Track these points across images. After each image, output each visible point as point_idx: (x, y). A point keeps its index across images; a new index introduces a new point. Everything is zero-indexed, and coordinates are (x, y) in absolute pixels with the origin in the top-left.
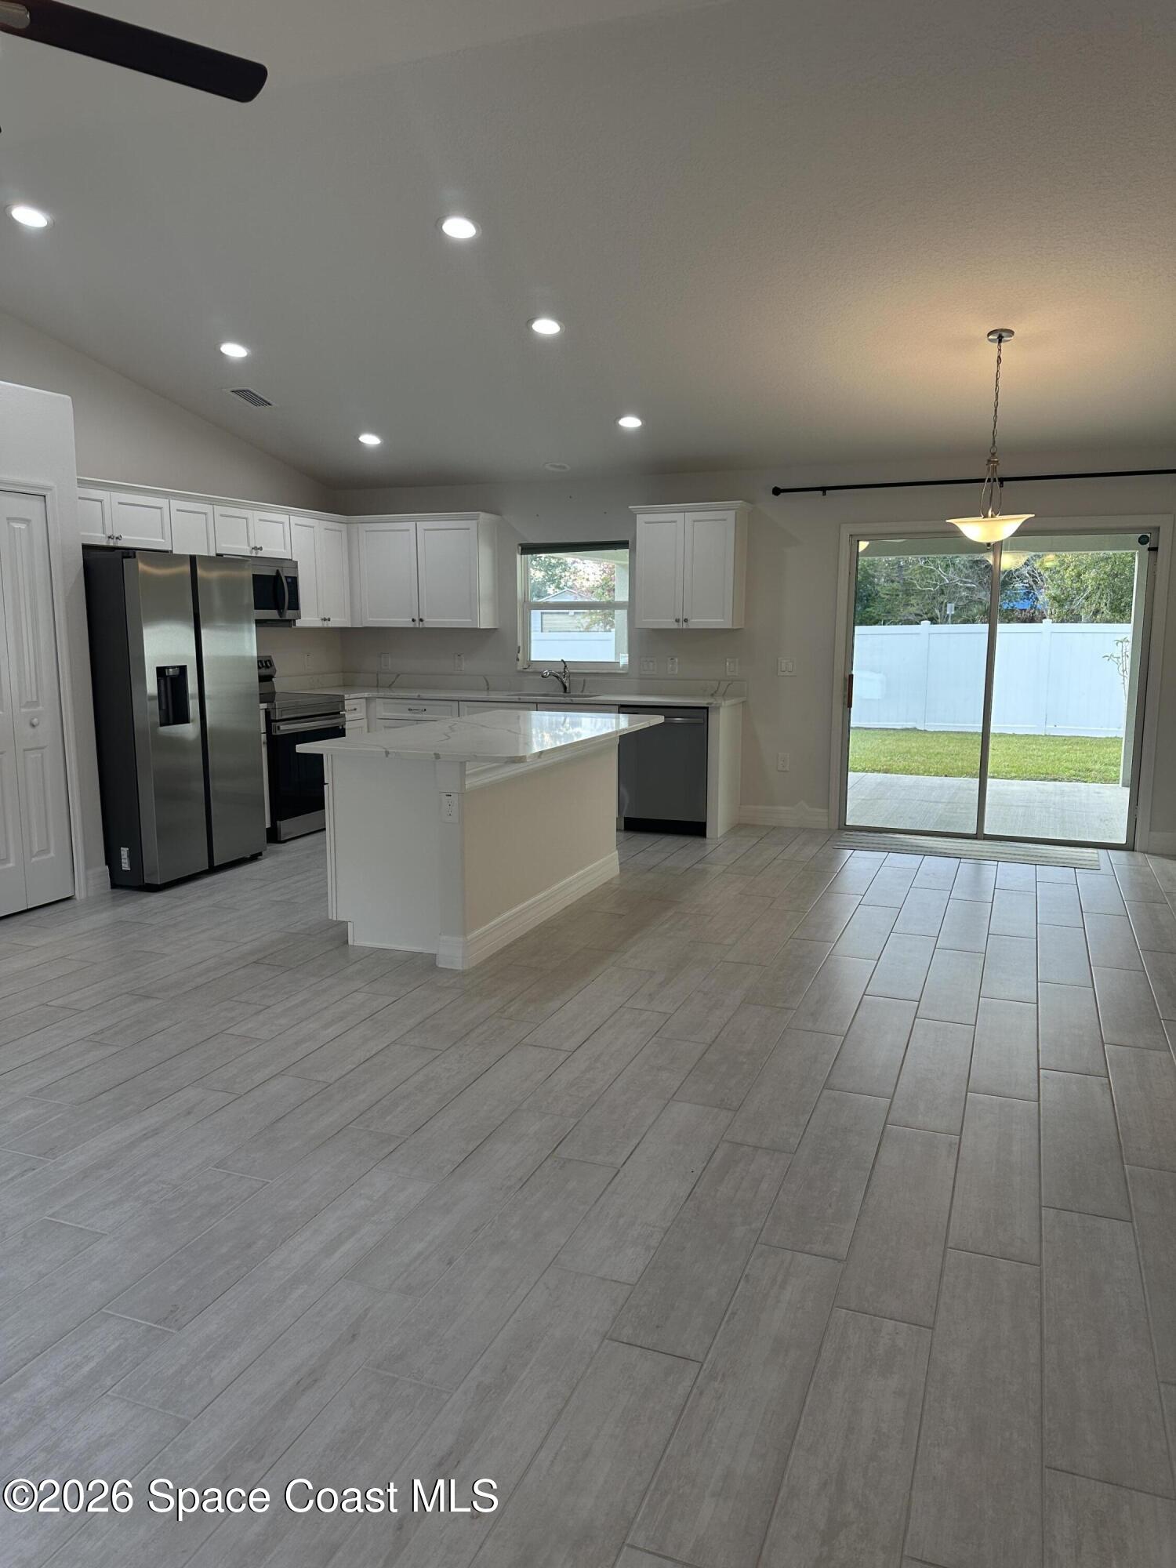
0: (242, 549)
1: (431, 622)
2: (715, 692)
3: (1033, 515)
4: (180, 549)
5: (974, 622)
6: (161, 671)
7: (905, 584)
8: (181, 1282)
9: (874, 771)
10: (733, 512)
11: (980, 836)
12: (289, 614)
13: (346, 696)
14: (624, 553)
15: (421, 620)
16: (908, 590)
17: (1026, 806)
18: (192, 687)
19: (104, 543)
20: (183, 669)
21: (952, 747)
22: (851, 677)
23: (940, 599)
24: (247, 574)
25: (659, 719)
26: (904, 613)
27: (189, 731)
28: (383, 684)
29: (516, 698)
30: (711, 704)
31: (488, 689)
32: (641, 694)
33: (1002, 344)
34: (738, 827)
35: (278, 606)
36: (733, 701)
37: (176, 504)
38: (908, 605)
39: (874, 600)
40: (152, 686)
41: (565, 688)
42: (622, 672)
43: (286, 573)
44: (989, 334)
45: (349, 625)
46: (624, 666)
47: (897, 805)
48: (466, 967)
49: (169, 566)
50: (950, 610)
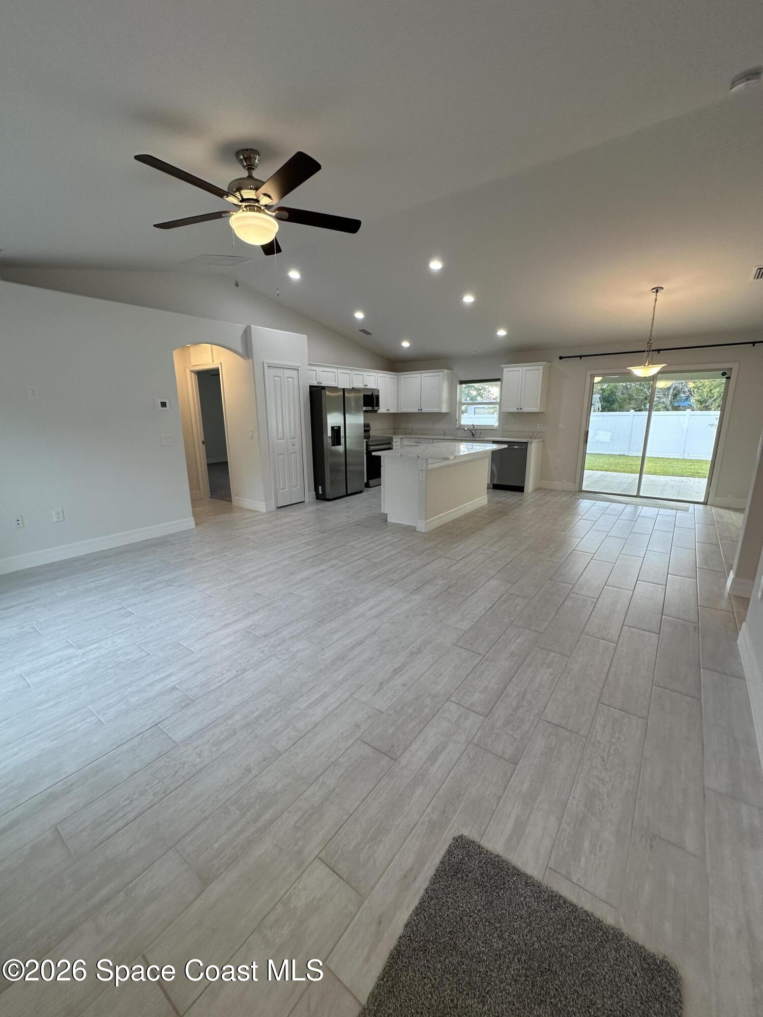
0: (361, 386)
1: (425, 410)
2: (532, 436)
3: (666, 365)
4: (341, 386)
6: (333, 428)
8: (326, 612)
9: (601, 470)
10: (542, 367)
11: (637, 496)
12: (376, 408)
13: (394, 437)
14: (499, 383)
15: (421, 410)
16: (631, 398)
18: (342, 434)
19: (316, 385)
20: (339, 427)
22: (588, 431)
24: (362, 395)
25: (506, 446)
26: (628, 407)
27: (341, 448)
28: (408, 433)
29: (454, 438)
30: (529, 441)
31: (445, 435)
32: (502, 437)
33: (658, 293)
34: (537, 489)
35: (373, 406)
36: (538, 441)
37: (340, 371)
38: (629, 404)
39: (614, 402)
40: (329, 434)
41: (473, 434)
42: (495, 429)
43: (375, 394)
44: (652, 289)
45: (396, 412)
46: (496, 427)
48: (426, 531)
49: (337, 392)
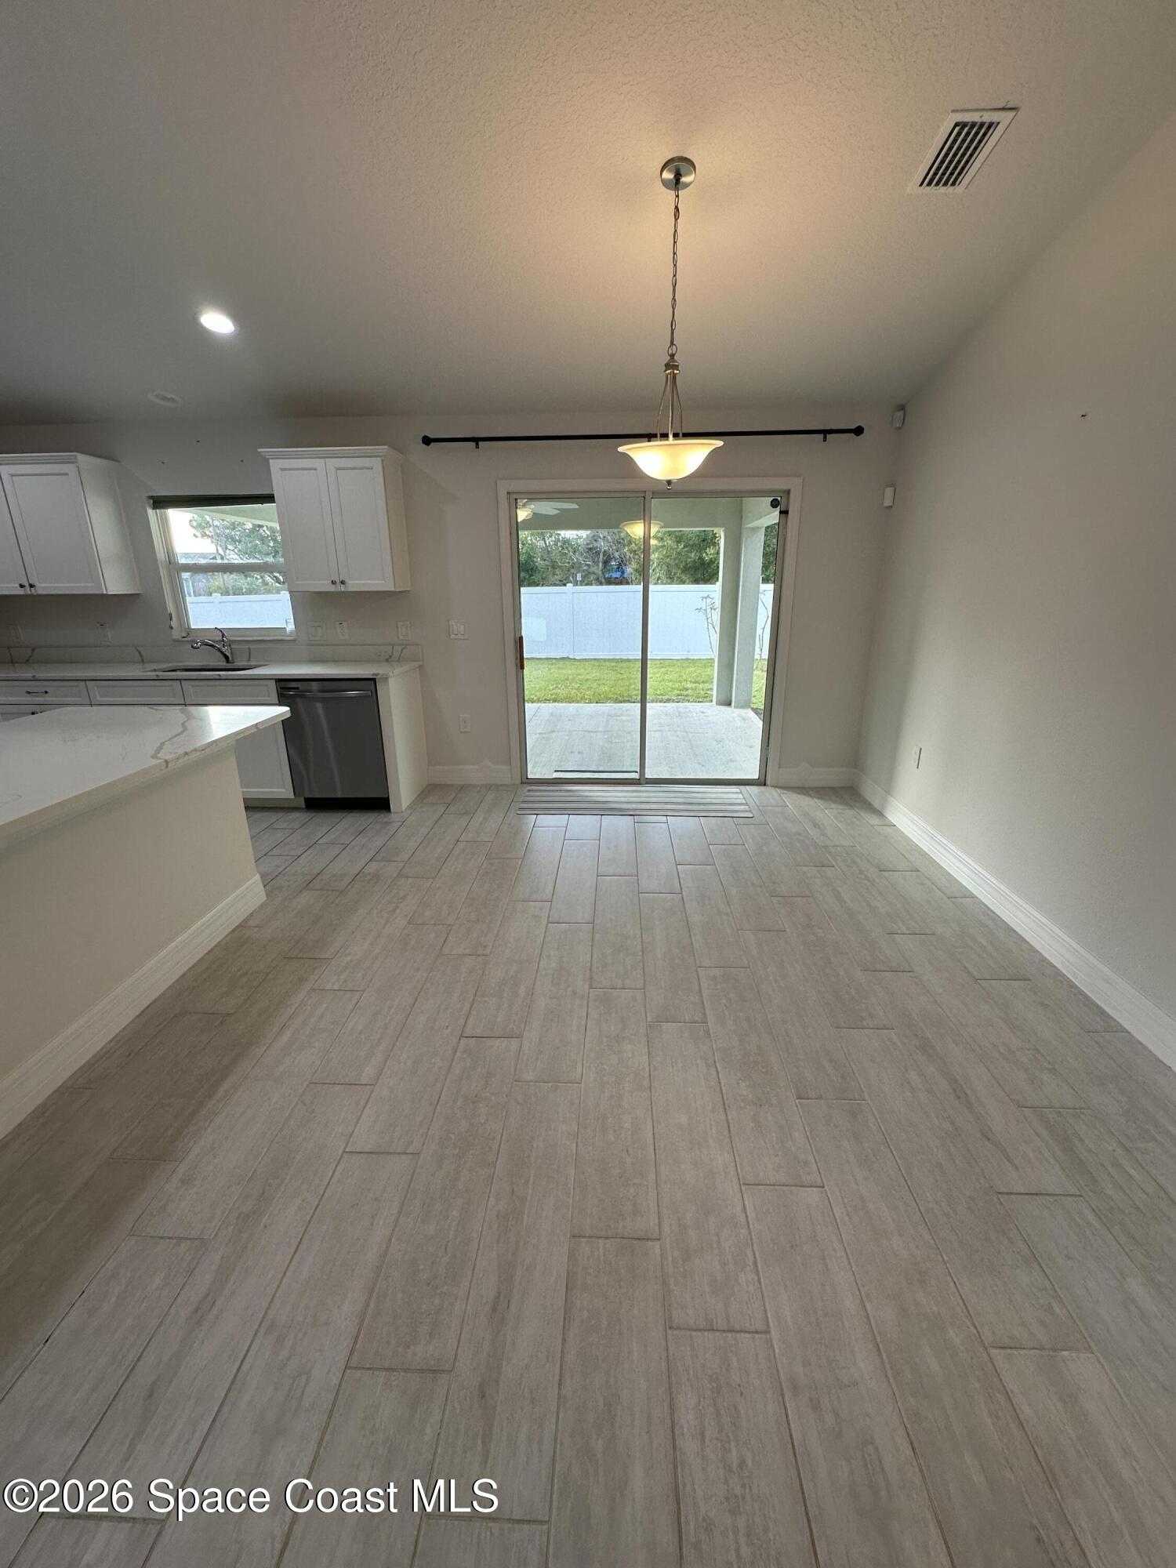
1: (44, 588)
2: (391, 657)
5: (591, 585)
7: (552, 562)
10: (379, 459)
11: (641, 780)
14: (272, 505)
15: (33, 587)
17: (660, 731)
21: (595, 674)
22: (521, 639)
23: (572, 571)
26: (552, 579)
28: (19, 659)
30: (377, 675)
31: (143, 660)
32: (310, 662)
34: (429, 792)
36: (406, 667)
41: (227, 658)
42: (289, 638)
46: (291, 632)
47: (567, 738)
50: (579, 578)
